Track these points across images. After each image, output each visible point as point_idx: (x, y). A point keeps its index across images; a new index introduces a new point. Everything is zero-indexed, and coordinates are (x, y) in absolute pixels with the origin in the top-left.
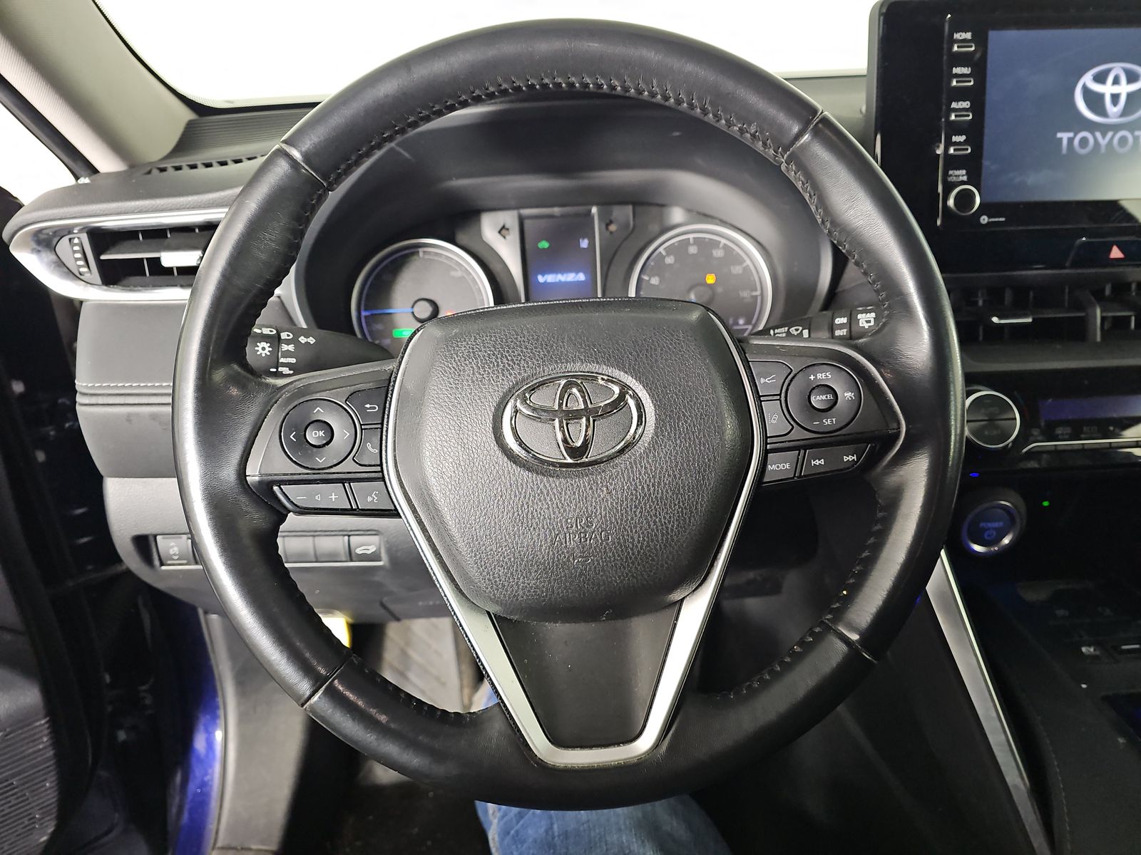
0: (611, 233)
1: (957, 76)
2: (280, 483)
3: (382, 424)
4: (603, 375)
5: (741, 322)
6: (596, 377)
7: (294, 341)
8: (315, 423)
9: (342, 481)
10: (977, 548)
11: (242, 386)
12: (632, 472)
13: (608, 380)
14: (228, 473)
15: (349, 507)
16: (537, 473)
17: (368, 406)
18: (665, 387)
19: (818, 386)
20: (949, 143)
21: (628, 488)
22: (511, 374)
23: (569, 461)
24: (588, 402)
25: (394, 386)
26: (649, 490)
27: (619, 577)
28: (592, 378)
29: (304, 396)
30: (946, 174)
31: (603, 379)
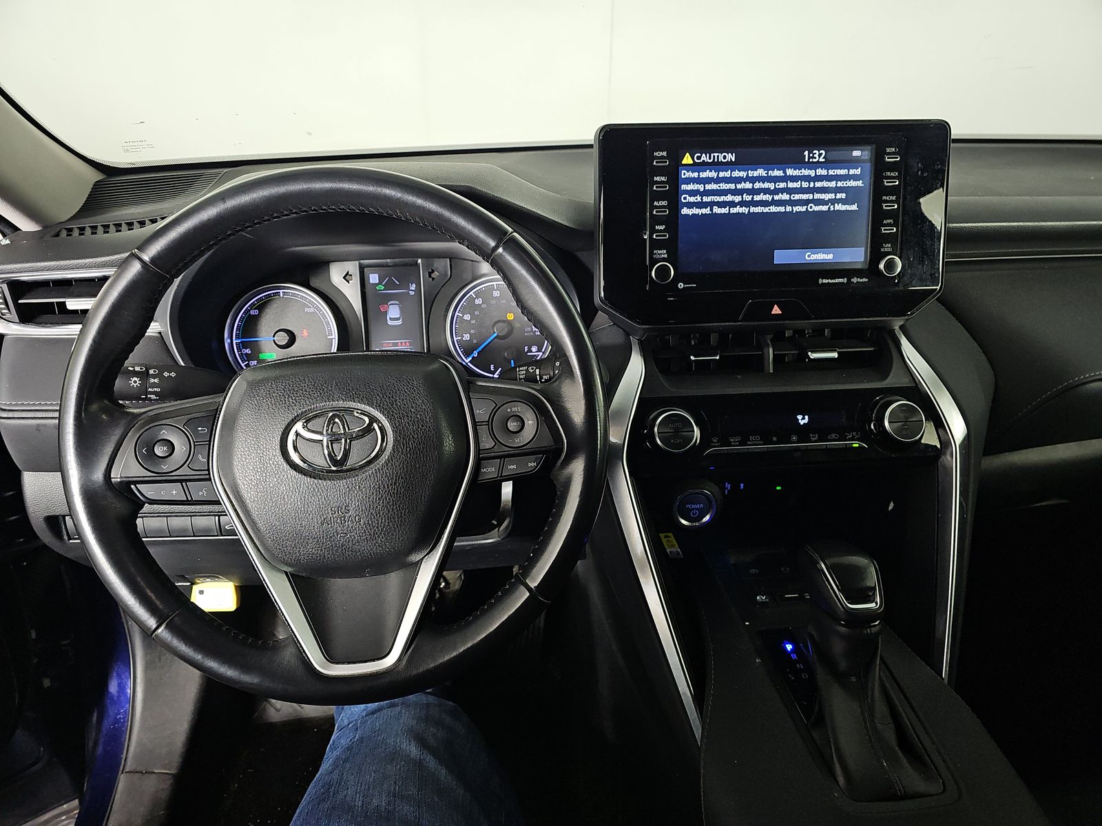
0: (433, 279)
1: (657, 182)
2: (135, 483)
3: (210, 441)
4: (358, 410)
5: (534, 349)
6: (353, 411)
7: (160, 376)
8: (161, 442)
9: (181, 481)
10: (684, 522)
11: (110, 415)
12: (377, 476)
13: (361, 414)
14: (98, 475)
15: (186, 499)
16: (311, 477)
17: (200, 429)
18: (401, 418)
19: (513, 416)
20: (653, 231)
21: (374, 487)
22: (293, 409)
23: (334, 468)
24: (347, 428)
25: (219, 414)
26: (388, 488)
27: (370, 547)
28: (350, 411)
29: (153, 422)
30: (651, 253)
31: (357, 413)
